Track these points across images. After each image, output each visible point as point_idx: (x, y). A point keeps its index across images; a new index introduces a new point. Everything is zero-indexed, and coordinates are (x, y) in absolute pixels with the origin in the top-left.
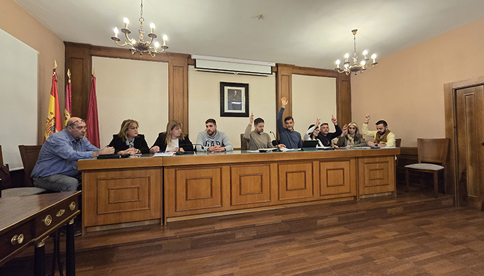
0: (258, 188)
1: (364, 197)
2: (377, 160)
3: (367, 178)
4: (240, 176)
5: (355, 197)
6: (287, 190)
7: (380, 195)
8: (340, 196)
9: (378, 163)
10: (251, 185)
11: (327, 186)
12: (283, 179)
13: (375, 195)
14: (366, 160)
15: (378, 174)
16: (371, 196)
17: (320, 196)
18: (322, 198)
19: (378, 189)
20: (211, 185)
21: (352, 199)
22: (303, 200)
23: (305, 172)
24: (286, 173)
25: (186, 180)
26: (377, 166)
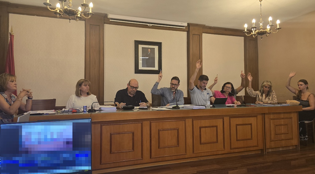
0: (174, 142)
1: (270, 150)
2: (282, 116)
3: (273, 133)
4: (159, 131)
5: (262, 150)
6: (201, 143)
7: (285, 149)
8: (248, 149)
9: (283, 119)
10: (169, 139)
11: (237, 140)
12: (197, 133)
13: (281, 149)
14: (272, 116)
15: (283, 130)
16: (277, 150)
17: (231, 149)
18: (232, 151)
19: (284, 143)
20: (133, 139)
21: (260, 152)
22: (215, 153)
23: (217, 127)
24: (200, 128)
25: (111, 135)
26: (282, 122)
